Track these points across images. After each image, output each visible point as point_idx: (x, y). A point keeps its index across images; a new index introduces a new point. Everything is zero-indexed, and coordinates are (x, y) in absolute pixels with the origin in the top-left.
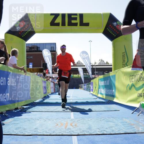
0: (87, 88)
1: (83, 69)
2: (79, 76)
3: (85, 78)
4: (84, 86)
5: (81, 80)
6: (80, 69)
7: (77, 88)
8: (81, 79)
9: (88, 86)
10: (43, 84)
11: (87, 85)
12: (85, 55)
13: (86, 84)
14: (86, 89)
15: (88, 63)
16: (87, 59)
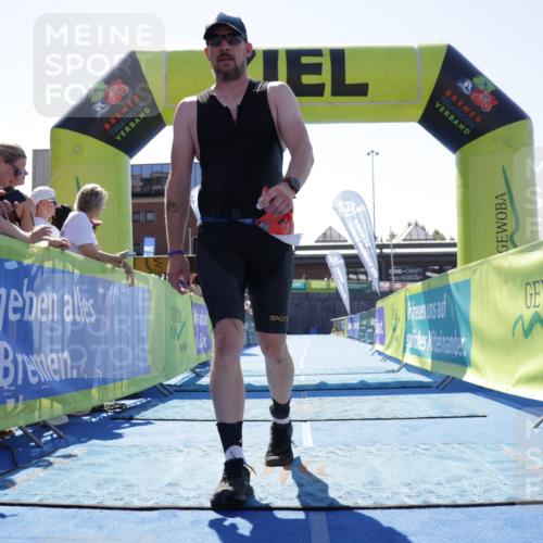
0: (361, 331)
1: (345, 257)
2: (332, 285)
3: (352, 292)
4: (350, 324)
5: (340, 299)
6: (335, 261)
7: (324, 328)
8: (337, 295)
9: (364, 323)
10: (195, 314)
11: (362, 318)
12: (354, 204)
13: (358, 315)
14: (357, 336)
15: (363, 236)
16: (360, 222)
